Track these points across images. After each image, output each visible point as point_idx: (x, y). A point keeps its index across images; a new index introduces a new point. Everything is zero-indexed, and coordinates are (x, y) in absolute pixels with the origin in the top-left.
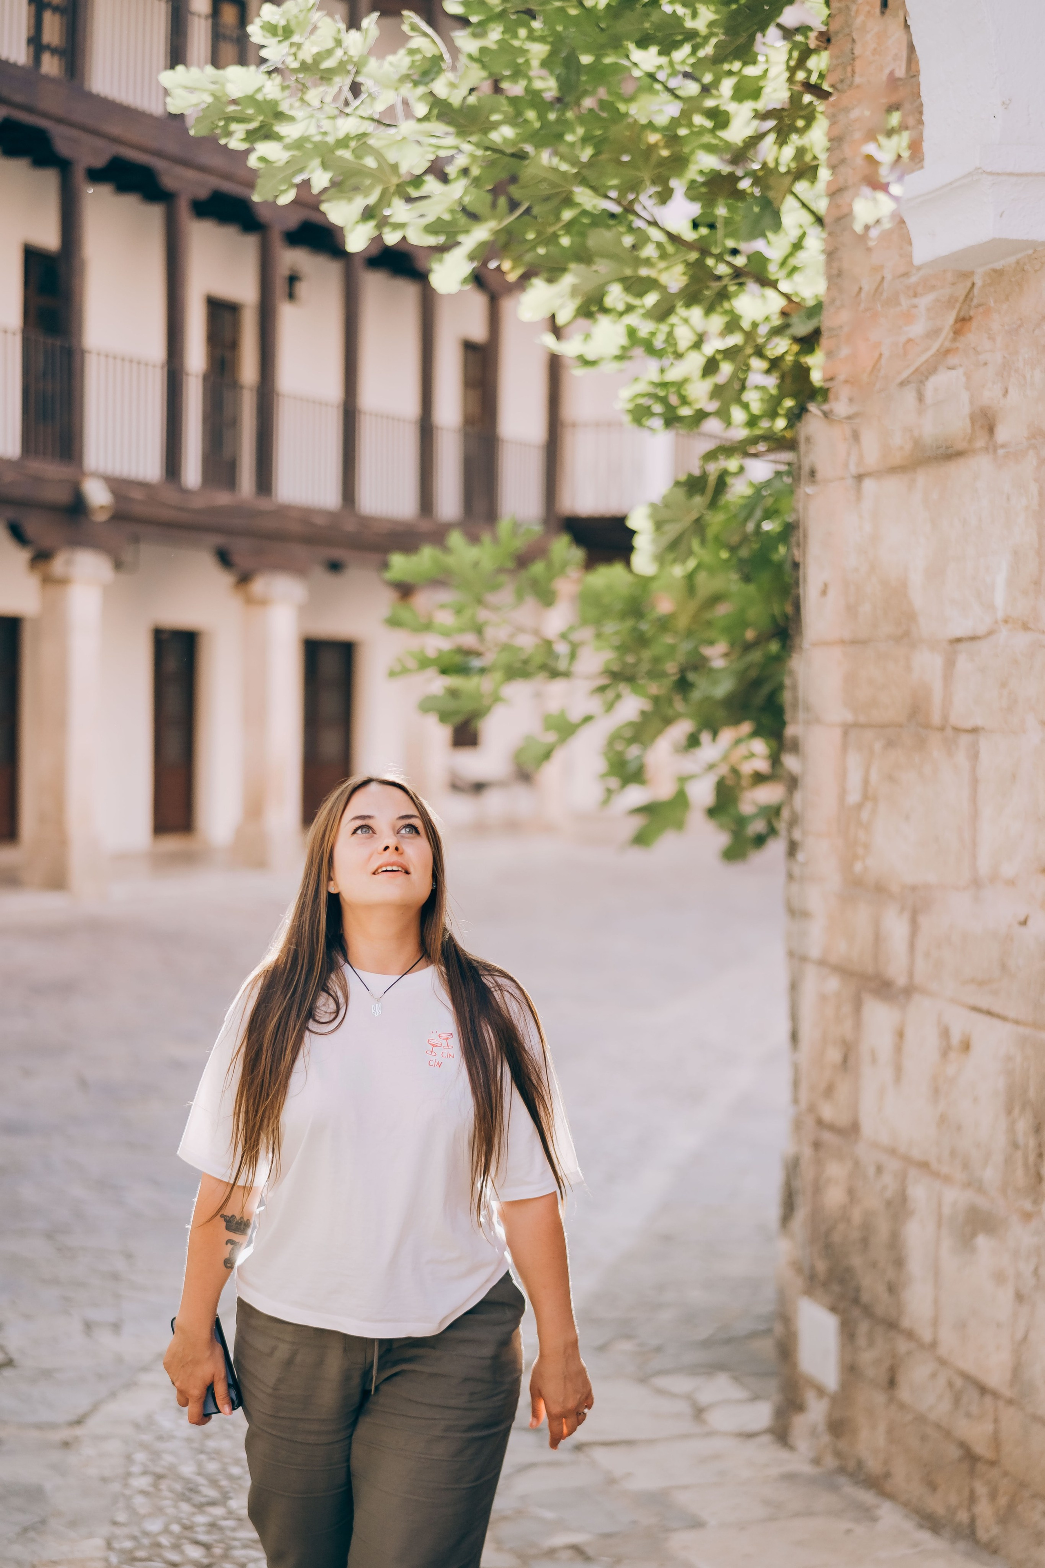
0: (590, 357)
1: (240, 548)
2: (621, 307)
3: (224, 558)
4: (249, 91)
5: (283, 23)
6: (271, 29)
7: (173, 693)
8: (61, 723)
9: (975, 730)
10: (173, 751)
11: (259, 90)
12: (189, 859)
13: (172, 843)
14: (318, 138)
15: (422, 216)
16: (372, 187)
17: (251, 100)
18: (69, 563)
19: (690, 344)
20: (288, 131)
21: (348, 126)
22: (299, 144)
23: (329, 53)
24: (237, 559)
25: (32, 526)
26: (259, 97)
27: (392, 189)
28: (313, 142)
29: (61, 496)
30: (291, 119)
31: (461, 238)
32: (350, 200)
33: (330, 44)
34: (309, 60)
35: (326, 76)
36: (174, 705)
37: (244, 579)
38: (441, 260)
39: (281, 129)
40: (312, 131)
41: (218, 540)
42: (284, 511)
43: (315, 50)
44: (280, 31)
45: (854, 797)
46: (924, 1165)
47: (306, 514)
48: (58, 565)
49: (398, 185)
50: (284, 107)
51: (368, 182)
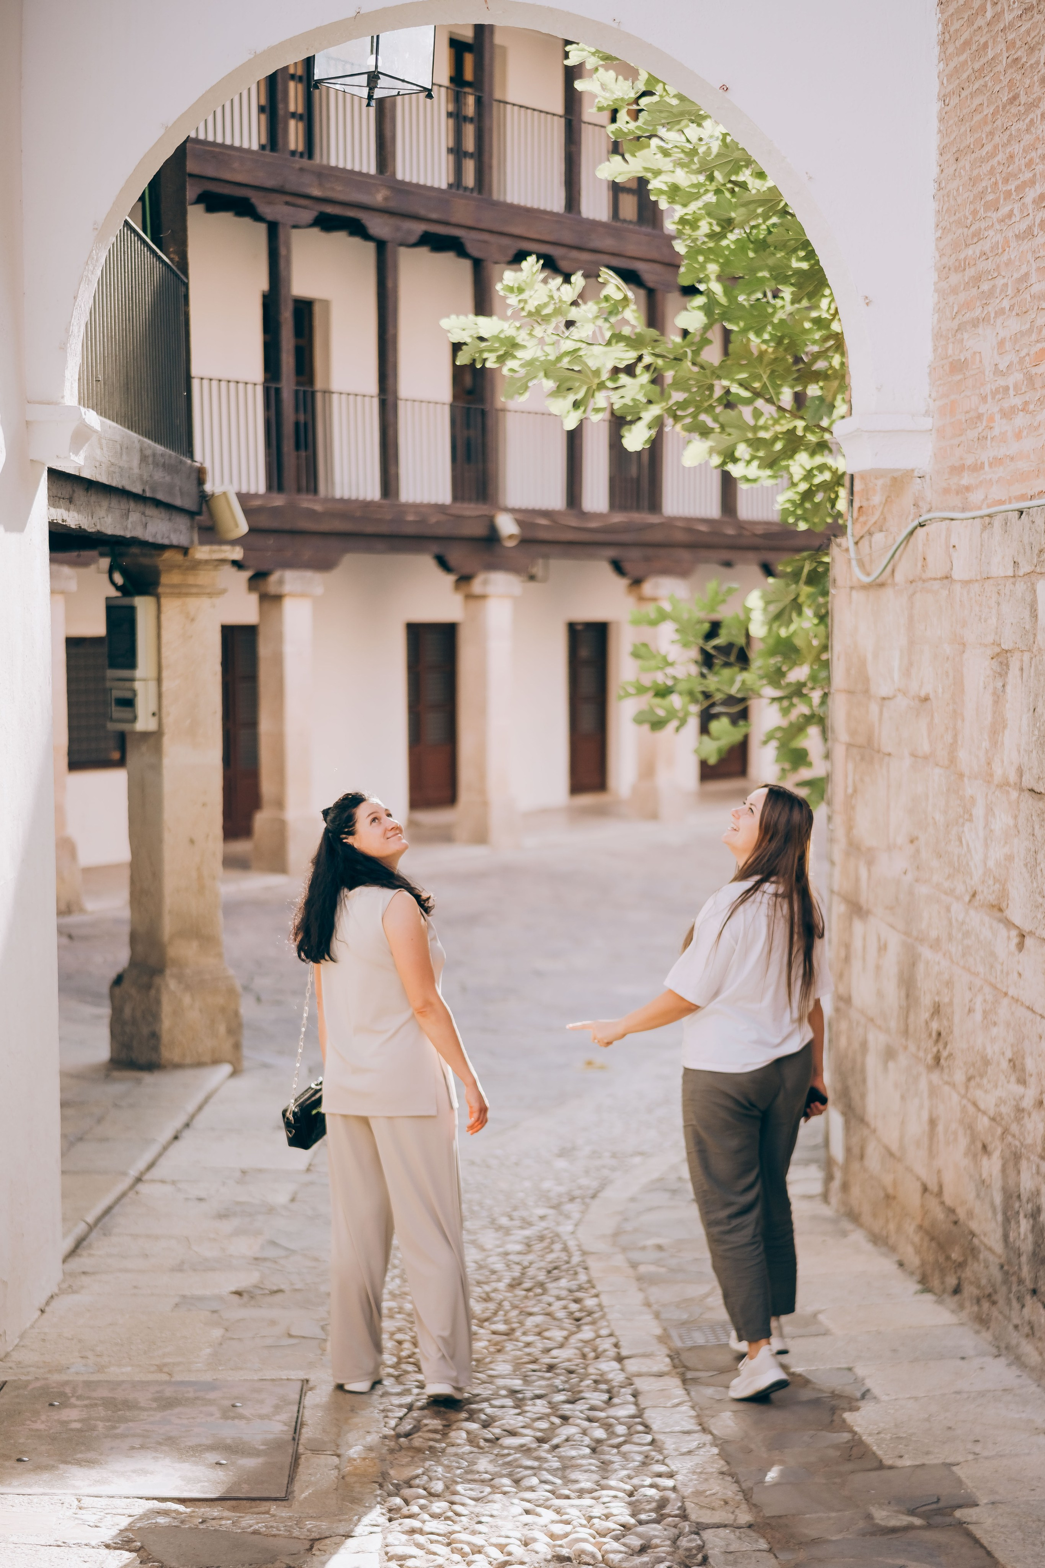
0: (750, 477)
1: (631, 556)
2: (747, 457)
3: (618, 567)
4: (495, 333)
5: (516, 285)
6: (511, 289)
7: (587, 675)
8: (482, 710)
9: (889, 754)
10: (588, 724)
11: (502, 331)
12: (601, 812)
13: (586, 800)
14: (543, 358)
15: (622, 397)
16: (580, 387)
17: (496, 338)
18: (485, 583)
19: (801, 477)
20: (523, 355)
21: (567, 345)
22: (530, 363)
23: (546, 305)
24: (627, 566)
25: (454, 556)
26: (502, 336)
27: (594, 387)
28: (540, 361)
29: (478, 530)
30: (524, 347)
31: (643, 415)
32: (565, 397)
33: (546, 300)
34: (533, 310)
35: (546, 319)
36: (588, 686)
37: (637, 582)
38: (630, 430)
39: (519, 354)
40: (539, 354)
41: (612, 553)
42: (670, 523)
43: (536, 303)
44: (516, 290)
45: (850, 791)
46: (872, 1020)
47: (689, 524)
48: (477, 586)
49: (598, 384)
50: (519, 340)
51: (577, 384)
